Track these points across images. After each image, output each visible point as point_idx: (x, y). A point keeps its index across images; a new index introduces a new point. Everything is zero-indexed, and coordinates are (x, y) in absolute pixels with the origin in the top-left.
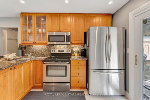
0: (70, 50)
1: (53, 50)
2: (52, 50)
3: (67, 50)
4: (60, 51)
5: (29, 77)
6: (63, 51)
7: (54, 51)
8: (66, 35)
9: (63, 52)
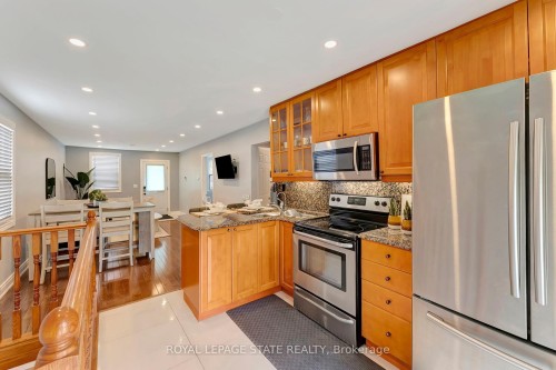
0: (388, 201)
1: (336, 196)
2: (332, 196)
3: (376, 199)
4: (353, 203)
5: (270, 259)
6: (363, 201)
7: (338, 200)
8: (359, 148)
9: (364, 205)
